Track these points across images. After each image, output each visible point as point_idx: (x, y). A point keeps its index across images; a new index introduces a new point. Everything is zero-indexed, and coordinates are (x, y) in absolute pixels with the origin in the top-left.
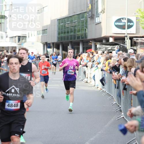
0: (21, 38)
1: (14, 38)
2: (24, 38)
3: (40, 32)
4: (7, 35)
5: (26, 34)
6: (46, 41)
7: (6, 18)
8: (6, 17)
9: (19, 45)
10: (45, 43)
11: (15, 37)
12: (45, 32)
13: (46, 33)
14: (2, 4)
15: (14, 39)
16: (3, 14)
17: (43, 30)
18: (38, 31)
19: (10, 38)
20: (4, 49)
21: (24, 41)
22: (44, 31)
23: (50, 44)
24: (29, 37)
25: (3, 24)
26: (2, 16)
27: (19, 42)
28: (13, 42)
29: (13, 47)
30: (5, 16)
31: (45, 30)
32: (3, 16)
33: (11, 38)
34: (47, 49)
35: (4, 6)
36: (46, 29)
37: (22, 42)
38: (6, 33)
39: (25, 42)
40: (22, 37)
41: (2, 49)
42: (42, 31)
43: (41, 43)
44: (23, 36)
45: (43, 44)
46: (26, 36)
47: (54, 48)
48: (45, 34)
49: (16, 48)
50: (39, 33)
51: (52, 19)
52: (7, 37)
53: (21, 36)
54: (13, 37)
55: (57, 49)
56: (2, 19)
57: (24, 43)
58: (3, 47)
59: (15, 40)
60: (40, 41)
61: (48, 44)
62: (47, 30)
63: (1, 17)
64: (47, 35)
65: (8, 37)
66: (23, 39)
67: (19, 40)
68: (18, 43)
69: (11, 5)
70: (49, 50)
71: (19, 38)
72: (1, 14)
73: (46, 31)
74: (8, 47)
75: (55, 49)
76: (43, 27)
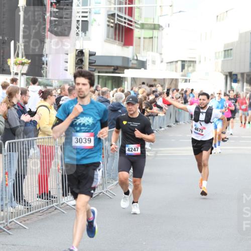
0: (186, 65)
1: (174, 63)
2: (192, 64)
3: (220, 53)
4: (163, 59)
5: (195, 58)
6: (229, 71)
7: (160, 29)
8: (162, 27)
9: (182, 76)
10: (227, 74)
11: (177, 62)
12: (228, 54)
13: (231, 57)
14: (155, 5)
15: (173, 65)
16: (156, 22)
17: (225, 51)
18: (216, 53)
19: (167, 63)
20: (156, 83)
21: (191, 69)
22: (227, 52)
23: (236, 75)
24: (200, 62)
25: (156, 39)
26: (155, 25)
27: (182, 71)
28: (173, 71)
29: (172, 80)
30: (159, 25)
31: (229, 51)
32: (157, 26)
33: (169, 64)
34: (231, 84)
35: (158, 8)
36: (231, 49)
37: (188, 70)
38: (161, 54)
39: (194, 71)
40: (188, 63)
41: (153, 83)
42: (223, 52)
43: (222, 72)
44: (189, 61)
45: (224, 75)
46: (195, 62)
47: (243, 83)
48: (229, 58)
49: (178, 82)
50: (217, 55)
51: (241, 32)
52: (162, 62)
53: (186, 61)
54: (172, 62)
55: (249, 85)
56: (154, 31)
57: (191, 73)
58: (155, 80)
59: (176, 68)
60: (220, 70)
61: (234, 75)
62: (232, 51)
63: (153, 26)
64: (232, 60)
65: (164, 62)
66: (189, 66)
67: (183, 67)
68: (181, 73)
69: (171, 6)
70: (234, 85)
71: (183, 63)
72: (153, 22)
73: (231, 53)
74: (164, 79)
75: (245, 84)
76: (225, 46)
